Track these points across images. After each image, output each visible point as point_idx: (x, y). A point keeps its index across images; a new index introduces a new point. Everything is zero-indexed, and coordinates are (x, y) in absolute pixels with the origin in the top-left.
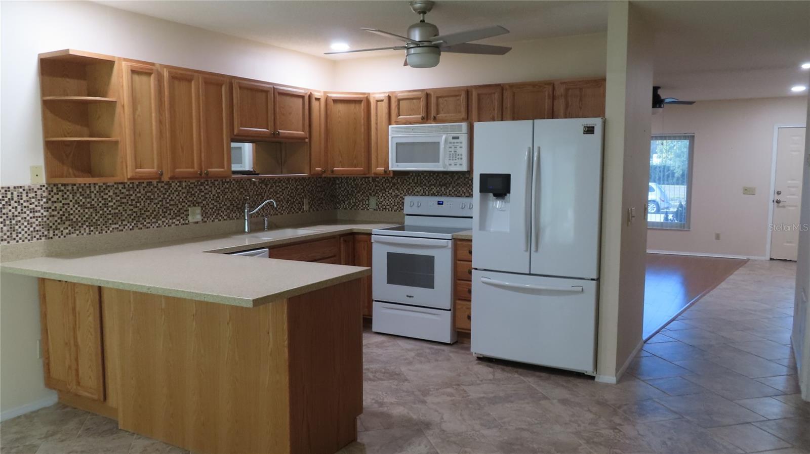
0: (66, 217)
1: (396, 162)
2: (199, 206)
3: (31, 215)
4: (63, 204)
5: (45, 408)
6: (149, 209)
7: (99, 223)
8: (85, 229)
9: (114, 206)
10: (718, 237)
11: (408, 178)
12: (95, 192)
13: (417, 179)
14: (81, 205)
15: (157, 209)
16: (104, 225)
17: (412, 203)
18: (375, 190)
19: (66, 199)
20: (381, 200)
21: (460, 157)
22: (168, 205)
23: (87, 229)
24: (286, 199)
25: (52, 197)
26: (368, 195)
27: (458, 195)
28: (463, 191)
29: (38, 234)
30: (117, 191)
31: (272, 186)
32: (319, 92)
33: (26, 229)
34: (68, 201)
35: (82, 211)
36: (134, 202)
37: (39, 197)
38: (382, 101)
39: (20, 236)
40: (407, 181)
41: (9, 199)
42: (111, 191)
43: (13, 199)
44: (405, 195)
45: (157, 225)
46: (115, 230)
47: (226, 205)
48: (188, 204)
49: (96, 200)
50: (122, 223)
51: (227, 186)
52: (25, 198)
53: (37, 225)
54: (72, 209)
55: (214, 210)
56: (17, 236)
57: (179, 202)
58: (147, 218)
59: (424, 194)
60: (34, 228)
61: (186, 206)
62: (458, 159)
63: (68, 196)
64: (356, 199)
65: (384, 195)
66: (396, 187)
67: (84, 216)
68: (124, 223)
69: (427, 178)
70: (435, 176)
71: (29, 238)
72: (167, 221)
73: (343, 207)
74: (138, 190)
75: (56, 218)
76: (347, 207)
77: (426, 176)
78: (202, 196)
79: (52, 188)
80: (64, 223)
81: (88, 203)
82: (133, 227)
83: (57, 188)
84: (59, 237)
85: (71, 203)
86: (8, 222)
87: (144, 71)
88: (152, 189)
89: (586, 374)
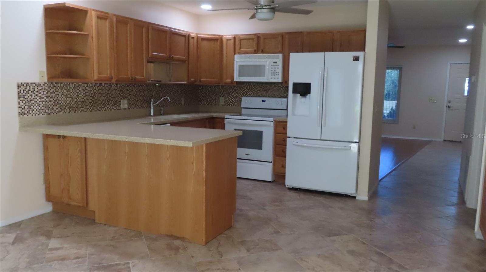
0: (57, 102)
1: (239, 76)
2: (126, 99)
3: (39, 100)
4: (56, 94)
5: (46, 213)
6: (100, 99)
7: (74, 106)
8: (67, 109)
9: (82, 97)
10: (414, 127)
11: (244, 86)
12: (72, 88)
13: (249, 87)
14: (65, 96)
15: (104, 99)
16: (77, 108)
17: (246, 101)
18: (223, 94)
19: (57, 91)
20: (227, 99)
21: (277, 74)
22: (110, 98)
23: (68, 109)
24: (172, 97)
25: (50, 90)
26: (219, 96)
27: (274, 96)
28: (277, 94)
29: (42, 111)
30: (84, 88)
31: (165, 89)
32: (193, 33)
33: (37, 108)
34: (58, 93)
35: (65, 99)
36: (92, 95)
37: (43, 90)
38: (231, 40)
39: (34, 112)
40: (243, 88)
41: (28, 90)
42: (81, 88)
43: (30, 90)
44: (242, 96)
45: (104, 109)
46: (83, 111)
47: (140, 99)
48: (121, 97)
49: (73, 93)
50: (86, 107)
51: (141, 88)
52: (36, 90)
53: (42, 106)
54: (60, 97)
55: (134, 102)
56: (32, 112)
57: (116, 96)
58: (99, 105)
59: (253, 96)
60: (41, 108)
61: (120, 99)
62: (276, 75)
63: (58, 90)
64: (211, 99)
65: (229, 96)
66: (236, 91)
67: (67, 102)
68: (88, 107)
69: (255, 86)
70: (260, 85)
71: (38, 113)
72: (109, 107)
73: (203, 103)
74: (94, 88)
75: (52, 103)
76: (206, 104)
77: (254, 85)
78: (128, 93)
79: (50, 85)
80: (56, 106)
81: (69, 94)
82: (92, 110)
83: (53, 85)
84: (54, 114)
85: (60, 94)
86: (27, 104)
87: (104, 17)
88: (102, 88)
89: (351, 195)
